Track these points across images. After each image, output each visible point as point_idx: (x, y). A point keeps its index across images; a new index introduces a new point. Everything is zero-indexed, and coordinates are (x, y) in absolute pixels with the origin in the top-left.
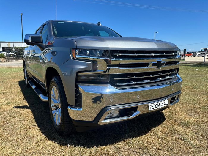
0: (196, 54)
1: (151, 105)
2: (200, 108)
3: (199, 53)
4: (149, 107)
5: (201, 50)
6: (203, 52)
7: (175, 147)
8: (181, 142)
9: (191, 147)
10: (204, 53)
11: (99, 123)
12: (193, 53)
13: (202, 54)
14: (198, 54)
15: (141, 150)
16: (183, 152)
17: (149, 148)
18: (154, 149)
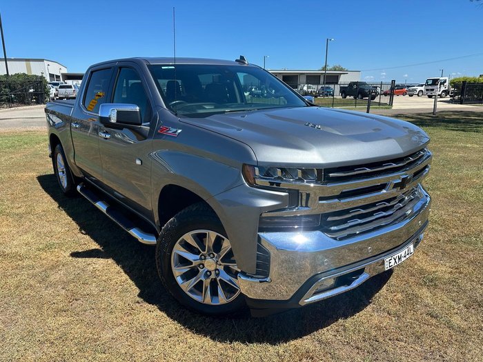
0: (415, 90)
1: (388, 260)
2: (450, 241)
3: (422, 88)
4: (386, 263)
5: (427, 82)
6: (430, 87)
7: (425, 332)
8: (434, 321)
9: (452, 333)
10: (433, 90)
11: (300, 303)
12: (408, 87)
13: (427, 90)
14: (418, 90)
15: (367, 344)
16: (440, 342)
17: (381, 340)
18: (390, 340)
